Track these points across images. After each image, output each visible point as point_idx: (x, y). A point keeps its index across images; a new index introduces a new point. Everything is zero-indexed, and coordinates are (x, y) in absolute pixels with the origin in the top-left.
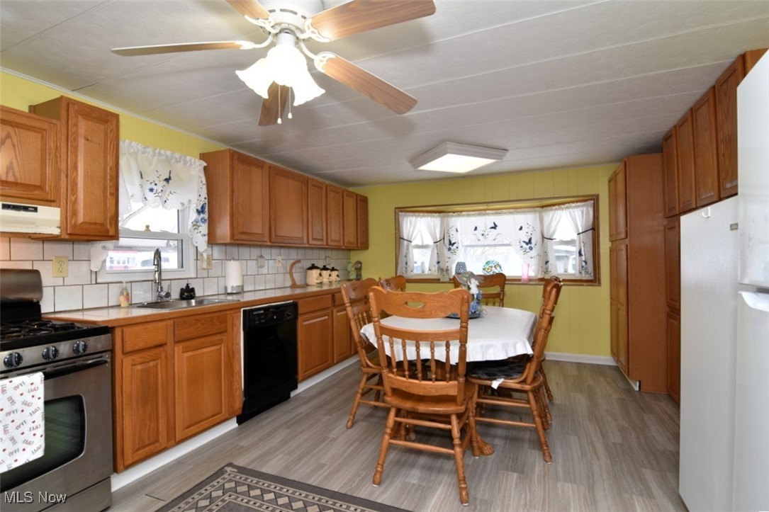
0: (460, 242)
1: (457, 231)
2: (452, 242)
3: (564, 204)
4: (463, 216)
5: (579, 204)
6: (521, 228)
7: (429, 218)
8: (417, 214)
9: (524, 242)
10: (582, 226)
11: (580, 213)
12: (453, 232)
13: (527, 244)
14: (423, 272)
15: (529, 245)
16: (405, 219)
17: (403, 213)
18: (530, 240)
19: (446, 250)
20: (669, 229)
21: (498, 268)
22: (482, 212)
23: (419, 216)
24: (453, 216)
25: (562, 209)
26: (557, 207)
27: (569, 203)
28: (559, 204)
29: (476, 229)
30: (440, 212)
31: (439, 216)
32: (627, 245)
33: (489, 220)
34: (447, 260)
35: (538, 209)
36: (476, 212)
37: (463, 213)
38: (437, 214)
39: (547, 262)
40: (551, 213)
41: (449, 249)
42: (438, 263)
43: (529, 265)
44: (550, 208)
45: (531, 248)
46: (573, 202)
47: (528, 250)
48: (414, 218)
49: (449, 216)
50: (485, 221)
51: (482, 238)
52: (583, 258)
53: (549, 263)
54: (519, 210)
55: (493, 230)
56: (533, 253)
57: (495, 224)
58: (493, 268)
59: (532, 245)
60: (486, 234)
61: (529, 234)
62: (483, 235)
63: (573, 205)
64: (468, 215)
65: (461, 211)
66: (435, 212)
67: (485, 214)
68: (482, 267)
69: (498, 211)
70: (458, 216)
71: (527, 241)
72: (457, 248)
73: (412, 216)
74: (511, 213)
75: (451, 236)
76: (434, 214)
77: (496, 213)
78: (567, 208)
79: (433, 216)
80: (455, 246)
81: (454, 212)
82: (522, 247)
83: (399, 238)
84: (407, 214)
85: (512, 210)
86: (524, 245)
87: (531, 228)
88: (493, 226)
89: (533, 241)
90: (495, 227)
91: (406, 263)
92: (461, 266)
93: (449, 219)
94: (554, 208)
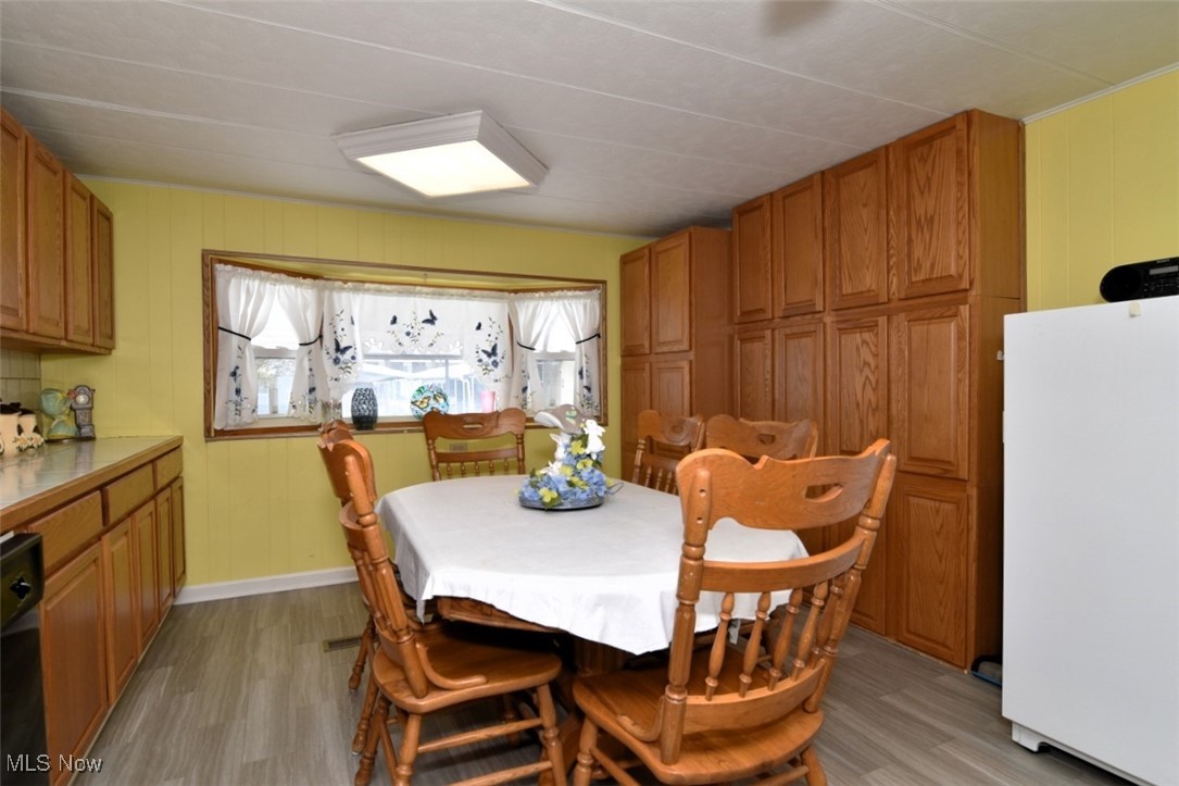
0: (358, 346)
1: (353, 323)
2: (342, 345)
3: (553, 290)
4: (368, 290)
5: (577, 293)
6: (479, 327)
7: (293, 288)
8: (263, 273)
9: (484, 351)
10: (582, 330)
11: (581, 308)
12: (343, 323)
13: (489, 355)
14: (275, 412)
15: (493, 358)
16: (233, 281)
17: (229, 267)
18: (494, 348)
19: (328, 363)
20: (743, 341)
21: (442, 401)
22: (407, 288)
23: (267, 279)
24: (343, 289)
25: (552, 298)
26: (542, 294)
27: (562, 289)
28: (545, 290)
29: (394, 321)
30: (315, 277)
31: (313, 286)
32: (691, 362)
33: (421, 305)
34: (331, 384)
35: (506, 294)
36: (394, 287)
37: (367, 285)
38: (309, 281)
39: (525, 389)
40: (532, 304)
41: (336, 361)
42: (312, 390)
43: (494, 394)
44: (529, 295)
45: (495, 364)
46: (569, 289)
47: (491, 367)
48: (257, 283)
49: (332, 289)
50: (413, 307)
51: (406, 340)
52: (585, 382)
53: (529, 391)
54: (477, 292)
55: (429, 325)
56: (499, 372)
57: (432, 314)
58: (432, 402)
59: (498, 359)
60: (414, 332)
61: (492, 338)
62: (408, 334)
63: (570, 293)
64: (379, 291)
65: (364, 282)
66: (305, 276)
67: (410, 293)
68: (409, 399)
69: (440, 290)
70: (355, 290)
71: (489, 350)
72: (353, 358)
73: (250, 276)
74: (463, 296)
75: (339, 332)
76: (301, 280)
77: (434, 294)
78: (559, 297)
79: (301, 285)
80: (348, 354)
81: (345, 282)
82: (480, 361)
83: (213, 329)
84: (240, 269)
85: (466, 291)
86: (484, 357)
87: (495, 326)
88: (429, 317)
89: (499, 351)
90: (432, 320)
91: (238, 392)
92: (365, 396)
93: (335, 295)
94: (537, 295)
